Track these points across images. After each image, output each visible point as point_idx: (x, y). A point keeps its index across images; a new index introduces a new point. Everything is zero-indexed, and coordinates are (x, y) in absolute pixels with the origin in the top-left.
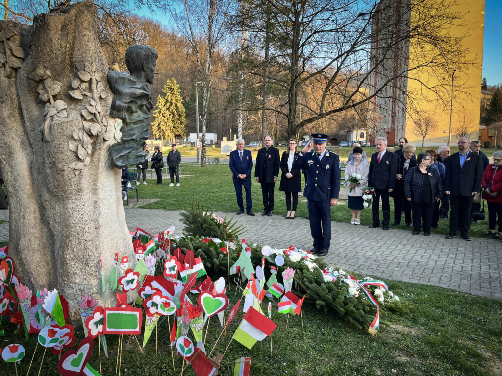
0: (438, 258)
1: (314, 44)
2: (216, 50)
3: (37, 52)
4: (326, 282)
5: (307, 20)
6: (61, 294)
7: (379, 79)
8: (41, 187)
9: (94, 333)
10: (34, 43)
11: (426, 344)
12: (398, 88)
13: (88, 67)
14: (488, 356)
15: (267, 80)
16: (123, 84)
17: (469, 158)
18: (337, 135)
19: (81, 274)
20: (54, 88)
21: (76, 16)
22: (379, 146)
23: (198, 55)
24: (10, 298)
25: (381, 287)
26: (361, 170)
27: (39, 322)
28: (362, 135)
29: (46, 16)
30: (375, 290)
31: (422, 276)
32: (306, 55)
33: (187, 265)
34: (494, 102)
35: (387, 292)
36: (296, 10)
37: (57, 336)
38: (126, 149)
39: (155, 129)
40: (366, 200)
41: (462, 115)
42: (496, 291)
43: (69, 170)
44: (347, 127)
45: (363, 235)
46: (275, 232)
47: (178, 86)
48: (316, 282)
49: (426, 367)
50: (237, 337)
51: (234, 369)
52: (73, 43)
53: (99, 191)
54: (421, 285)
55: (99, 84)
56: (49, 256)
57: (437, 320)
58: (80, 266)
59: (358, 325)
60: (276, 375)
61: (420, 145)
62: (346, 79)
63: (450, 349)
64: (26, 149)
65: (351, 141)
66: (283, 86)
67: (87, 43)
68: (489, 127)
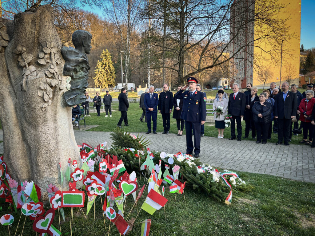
0: (271, 157)
1: (194, 26)
2: (133, 31)
3: (17, 36)
4: (199, 173)
5: (189, 11)
6: (36, 184)
7: (236, 47)
8: (22, 119)
9: (56, 206)
10: (15, 31)
11: (261, 210)
12: (247, 53)
13: (49, 45)
14: (299, 216)
15: (165, 49)
16: (71, 54)
17: (288, 96)
18: (210, 82)
19: (48, 172)
20: (28, 58)
21: (41, 14)
22: (234, 89)
23: (122, 34)
24: (5, 187)
25: (234, 176)
26: (223, 104)
27: (23, 201)
28: (226, 82)
29: (22, 15)
30: (230, 178)
31: (260, 169)
32: (189, 33)
33: (113, 165)
34: (309, 60)
35: (238, 179)
36: (182, 5)
37: (33, 209)
38: (74, 94)
39: (96, 81)
40: (227, 123)
41: (288, 69)
42: (306, 177)
43: (39, 108)
44: (216, 77)
45: (225, 145)
46: (170, 144)
47: (110, 54)
48: (193, 173)
49: (260, 224)
50: (144, 207)
51: (141, 227)
52: (39, 30)
53: (58, 121)
54: (260, 174)
55: (56, 55)
56: (28, 161)
57: (268, 196)
58: (47, 167)
59: (219, 199)
60: (168, 230)
61: (263, 88)
62: (214, 47)
63: (276, 212)
64: (12, 96)
65: (219, 86)
66: (175, 53)
67: (48, 30)
68: (305, 76)
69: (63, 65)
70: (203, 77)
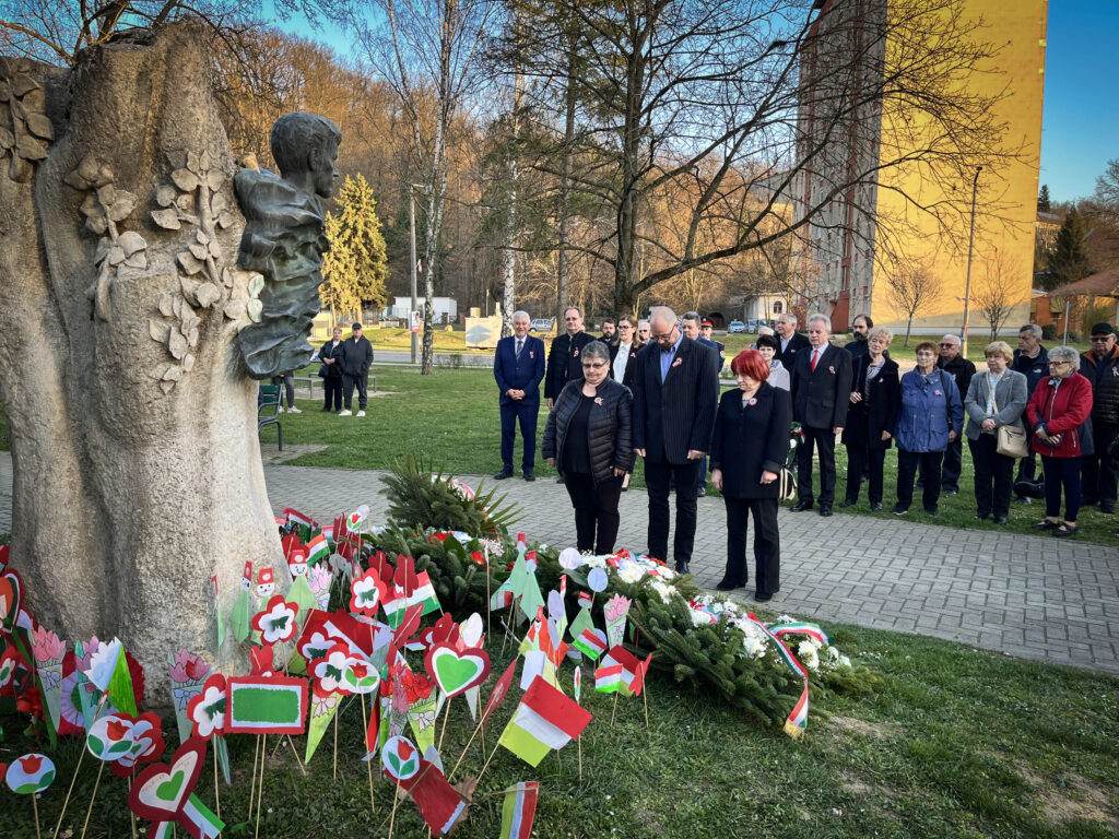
0: (937, 577)
1: (675, 106)
2: (456, 114)
3: (85, 127)
4: (696, 625)
5: (659, 53)
6: (128, 651)
7: (815, 184)
8: (86, 418)
9: (205, 730)
10: (77, 109)
11: (905, 757)
12: (856, 206)
13: (195, 162)
14: (1037, 783)
15: (570, 183)
16: (267, 197)
18: (723, 306)
19: (171, 608)
20: (120, 205)
21: (169, 51)
22: (815, 334)
23: (417, 125)
24: (17, 659)
25: (814, 639)
27: (81, 710)
28: (778, 307)
29: (105, 52)
30: (800, 644)
31: (900, 615)
32: (658, 131)
33: (399, 589)
34: (1065, 239)
35: (826, 648)
36: (635, 32)
37: (127, 736)
38: (272, 338)
41: (995, 268)
42: (1057, 648)
43: (150, 381)
44: (745, 289)
47: (372, 191)
48: (675, 625)
49: (906, 806)
50: (507, 740)
51: (501, 808)
52: (162, 108)
53: (213, 428)
54: (898, 634)
55: (216, 198)
56: (101, 565)
57: (929, 708)
58: (169, 590)
59: (763, 715)
60: (590, 821)
61: (904, 331)
62: (745, 185)
63: (956, 767)
64: (53, 336)
65: (754, 320)
66: (605, 198)
67: (191, 109)
68: (1051, 293)
69: (238, 234)
70: (700, 286)
